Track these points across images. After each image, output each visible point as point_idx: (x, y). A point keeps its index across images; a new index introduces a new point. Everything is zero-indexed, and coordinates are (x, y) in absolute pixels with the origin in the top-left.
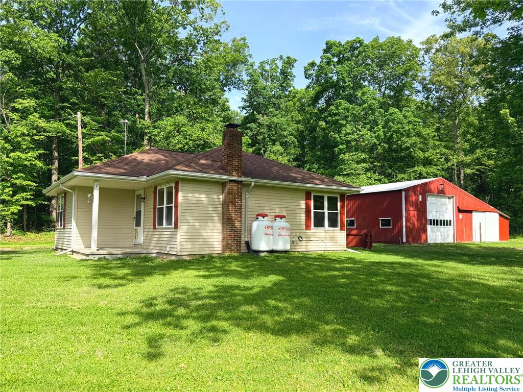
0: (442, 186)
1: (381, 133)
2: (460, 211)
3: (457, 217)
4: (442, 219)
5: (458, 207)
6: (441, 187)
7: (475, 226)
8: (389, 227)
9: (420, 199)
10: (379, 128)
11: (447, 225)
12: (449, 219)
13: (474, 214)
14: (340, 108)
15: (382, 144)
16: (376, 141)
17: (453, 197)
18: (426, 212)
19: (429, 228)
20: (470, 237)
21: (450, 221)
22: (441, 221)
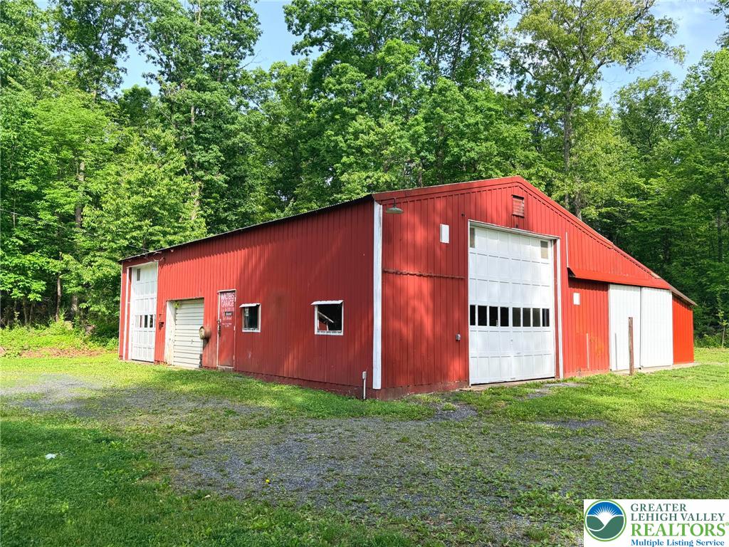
0: (522, 204)
1: (420, 129)
2: (574, 281)
3: (567, 300)
4: (521, 305)
5: (569, 269)
6: (519, 207)
7: (617, 328)
8: (337, 333)
9: (445, 237)
10: (416, 119)
11: (536, 324)
12: (541, 306)
13: (614, 293)
14: (343, 80)
15: (422, 154)
16: (409, 145)
17: (555, 241)
18: (464, 280)
19: (477, 335)
20: (603, 358)
21: (546, 312)
22: (516, 311)
